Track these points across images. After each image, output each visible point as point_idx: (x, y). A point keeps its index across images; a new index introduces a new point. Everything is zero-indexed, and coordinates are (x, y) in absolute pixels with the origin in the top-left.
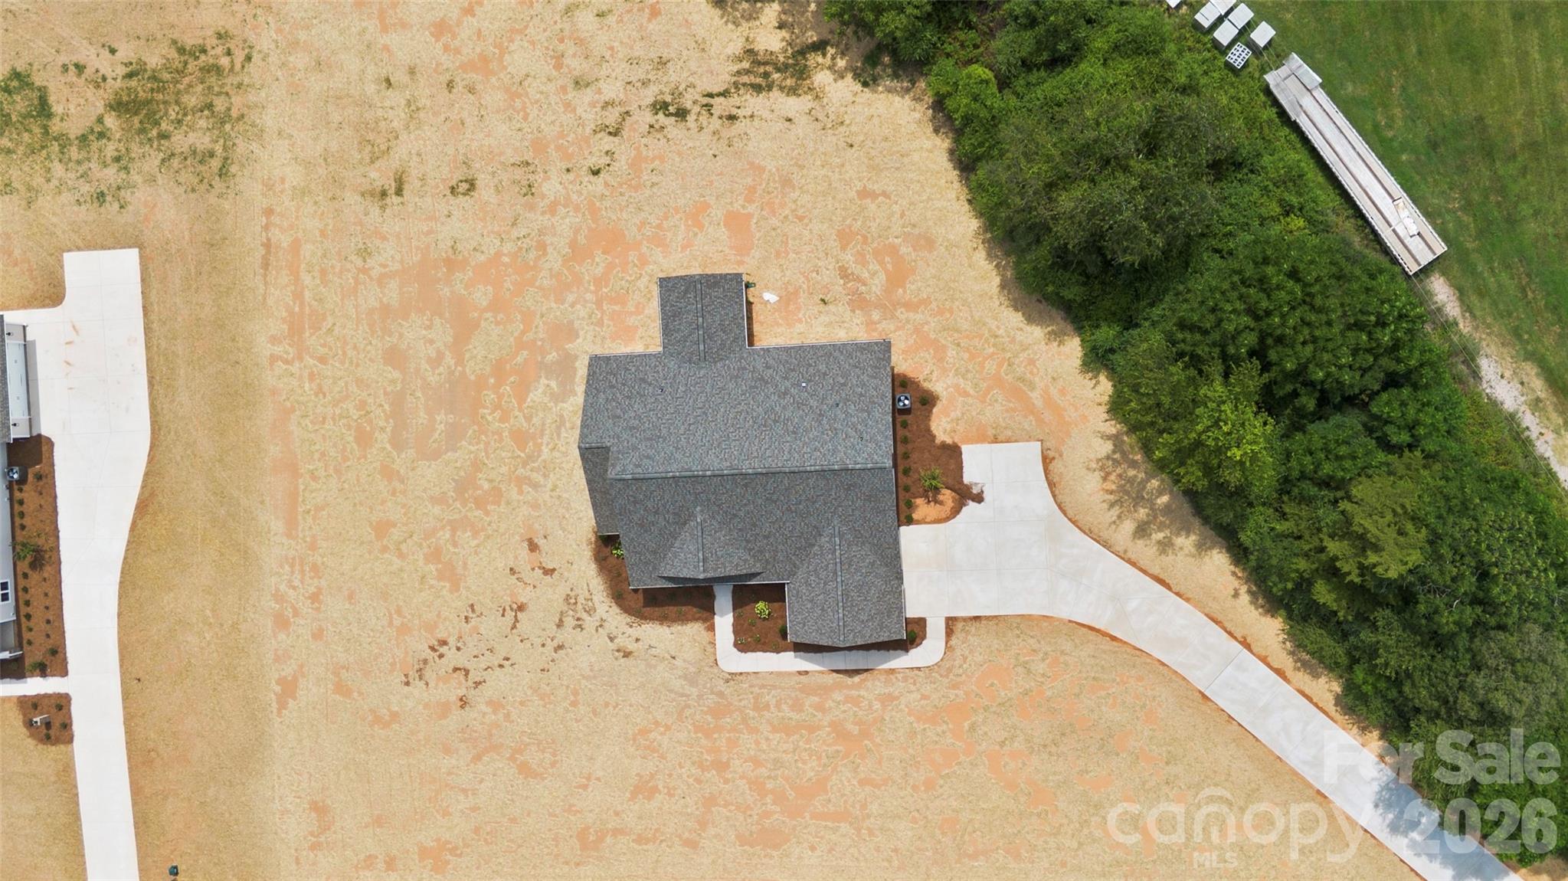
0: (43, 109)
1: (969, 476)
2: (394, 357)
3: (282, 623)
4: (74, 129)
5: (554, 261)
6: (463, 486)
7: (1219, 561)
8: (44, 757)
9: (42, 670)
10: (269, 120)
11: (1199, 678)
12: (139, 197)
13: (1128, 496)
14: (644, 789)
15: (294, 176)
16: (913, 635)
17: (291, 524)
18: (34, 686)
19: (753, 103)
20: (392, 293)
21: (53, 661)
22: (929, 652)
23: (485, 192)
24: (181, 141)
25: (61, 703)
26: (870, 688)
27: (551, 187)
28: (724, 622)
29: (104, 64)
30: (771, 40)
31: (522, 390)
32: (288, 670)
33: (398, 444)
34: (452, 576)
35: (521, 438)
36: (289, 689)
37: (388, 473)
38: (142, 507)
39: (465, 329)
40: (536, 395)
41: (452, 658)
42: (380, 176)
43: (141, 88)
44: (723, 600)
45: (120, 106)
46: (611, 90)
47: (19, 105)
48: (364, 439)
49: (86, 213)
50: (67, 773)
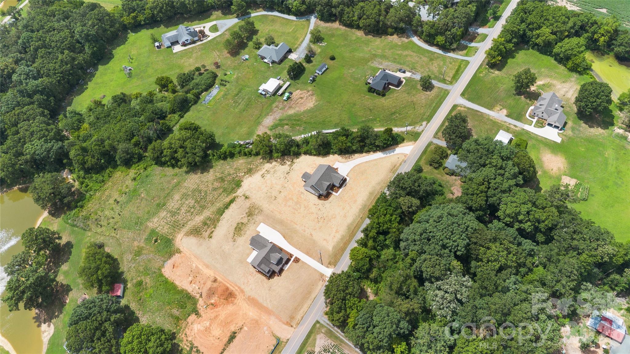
0: (242, 223)
1: (336, 168)
2: (289, 206)
3: (305, 231)
4: (247, 222)
5: (292, 189)
6: (305, 207)
7: (356, 155)
8: (300, 263)
9: (291, 257)
10: (261, 204)
11: (365, 161)
12: (257, 220)
13: (346, 158)
14: (343, 209)
15: (267, 205)
16: (345, 180)
17: (297, 224)
18: (292, 259)
19: (293, 167)
20: (284, 203)
21: (291, 256)
22: (348, 179)
23: (282, 191)
24: (256, 213)
25: (296, 258)
26: (348, 185)
27: (286, 185)
28: (334, 193)
29: (244, 215)
30: (290, 163)
31: (301, 197)
32: (309, 234)
33: (297, 211)
34: (312, 213)
35: (305, 200)
36: (311, 235)
37: (299, 213)
38: (284, 237)
39: (292, 199)
40: (302, 196)
41: (319, 218)
42: (273, 198)
43: (249, 214)
44: (331, 191)
45: (248, 216)
46: (283, 176)
47: (240, 225)
48: (294, 213)
49: (255, 225)
50: (303, 262)
